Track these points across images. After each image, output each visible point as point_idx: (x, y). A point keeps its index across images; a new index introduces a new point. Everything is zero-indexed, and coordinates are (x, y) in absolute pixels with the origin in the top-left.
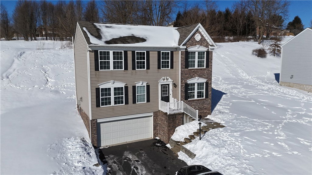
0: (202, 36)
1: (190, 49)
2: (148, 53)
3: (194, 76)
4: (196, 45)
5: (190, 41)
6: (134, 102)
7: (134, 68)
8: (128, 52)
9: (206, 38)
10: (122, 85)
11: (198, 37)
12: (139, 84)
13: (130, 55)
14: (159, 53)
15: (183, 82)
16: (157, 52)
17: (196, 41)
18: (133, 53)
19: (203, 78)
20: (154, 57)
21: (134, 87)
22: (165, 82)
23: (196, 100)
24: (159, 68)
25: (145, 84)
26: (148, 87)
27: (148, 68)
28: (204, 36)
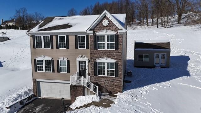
0: (110, 21)
1: (99, 33)
2: (67, 36)
3: (102, 56)
4: (104, 29)
5: (98, 27)
6: (58, 71)
7: (57, 48)
8: (53, 36)
9: (115, 23)
10: (49, 59)
11: (105, 23)
12: (61, 59)
13: (54, 38)
14: (76, 36)
15: (93, 60)
16: (74, 36)
17: (104, 26)
18: (57, 36)
19: (112, 58)
20: (72, 40)
21: (58, 61)
22: (81, 59)
23: (106, 77)
24: (76, 48)
25: (66, 59)
26: (68, 62)
27: (68, 48)
28: (113, 21)
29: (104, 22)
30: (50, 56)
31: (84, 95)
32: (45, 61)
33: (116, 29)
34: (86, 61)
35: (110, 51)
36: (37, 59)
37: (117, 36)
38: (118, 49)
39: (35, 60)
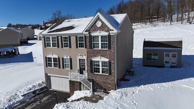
1: (94, 34)
2: (70, 37)
3: (97, 55)
4: (97, 30)
5: (93, 28)
6: (63, 68)
7: (62, 47)
8: (59, 37)
9: (107, 24)
10: (56, 57)
12: (65, 57)
13: (60, 38)
15: (89, 59)
16: (75, 37)
17: (98, 28)
18: (61, 37)
19: (105, 57)
20: (73, 39)
21: (63, 59)
22: (81, 58)
24: (77, 47)
25: (69, 57)
26: (71, 59)
27: (70, 47)
29: (98, 24)
30: (56, 54)
31: (80, 90)
32: (54, 58)
33: (108, 30)
34: (85, 59)
35: (104, 50)
36: (48, 56)
37: (109, 36)
38: (111, 49)
39: (46, 57)
